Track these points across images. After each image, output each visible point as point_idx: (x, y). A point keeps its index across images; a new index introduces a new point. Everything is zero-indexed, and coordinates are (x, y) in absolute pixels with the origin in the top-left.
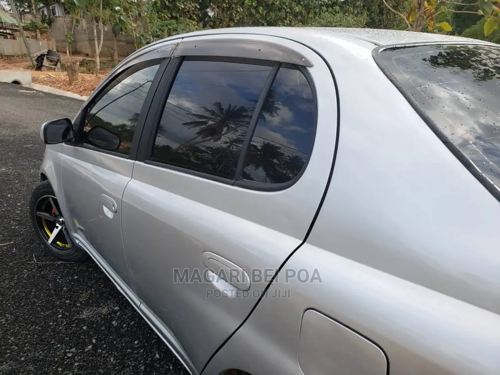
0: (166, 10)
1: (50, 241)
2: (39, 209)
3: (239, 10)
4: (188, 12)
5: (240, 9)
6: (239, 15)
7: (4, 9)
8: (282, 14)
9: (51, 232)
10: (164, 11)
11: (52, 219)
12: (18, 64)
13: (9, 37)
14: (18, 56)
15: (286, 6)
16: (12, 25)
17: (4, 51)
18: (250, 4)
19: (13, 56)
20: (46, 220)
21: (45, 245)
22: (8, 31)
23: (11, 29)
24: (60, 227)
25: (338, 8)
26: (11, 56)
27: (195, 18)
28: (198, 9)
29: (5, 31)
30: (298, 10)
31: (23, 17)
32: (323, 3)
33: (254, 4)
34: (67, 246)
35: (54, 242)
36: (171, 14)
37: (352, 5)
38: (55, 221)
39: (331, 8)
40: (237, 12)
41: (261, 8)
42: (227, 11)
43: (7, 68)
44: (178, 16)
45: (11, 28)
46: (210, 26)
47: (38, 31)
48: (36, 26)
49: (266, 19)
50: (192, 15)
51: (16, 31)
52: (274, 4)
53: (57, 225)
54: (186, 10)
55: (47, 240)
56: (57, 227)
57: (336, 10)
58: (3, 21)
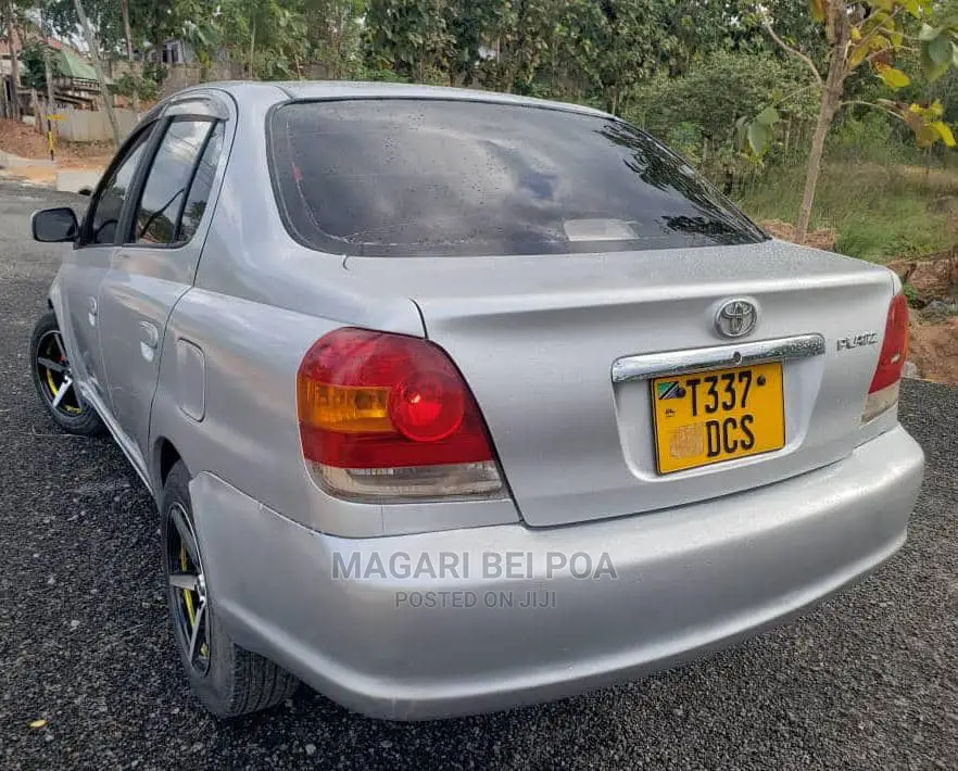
0: (387, 48)
1: (56, 402)
2: (42, 353)
3: (540, 47)
4: (434, 51)
5: (542, 45)
6: (540, 57)
7: (77, 51)
8: (634, 55)
9: (58, 388)
10: (382, 50)
11: (59, 368)
12: (95, 158)
13: (84, 105)
14: (99, 143)
15: (644, 38)
16: (91, 82)
17: (72, 133)
18: (565, 34)
19: (89, 143)
20: (51, 370)
21: (48, 408)
22: (83, 95)
23: (89, 91)
24: (70, 382)
25: (762, 40)
26: (85, 143)
27: (448, 65)
28: (455, 45)
29: (77, 95)
30: (668, 47)
31: (113, 66)
32: (726, 31)
33: (573, 34)
34: (79, 410)
35: (62, 404)
36: (397, 57)
37: (793, 33)
38: (63, 372)
39: (744, 41)
40: (536, 51)
41: (588, 42)
42: (515, 50)
43: (75, 166)
44: (412, 62)
45: (88, 88)
46: (480, 81)
47: (135, 94)
48: (133, 84)
49: (597, 67)
50: (441, 58)
51: (97, 93)
52: (618, 34)
53: (66, 378)
54: (428, 48)
55: (52, 401)
56: (66, 382)
57: (755, 46)
58: (74, 74)
